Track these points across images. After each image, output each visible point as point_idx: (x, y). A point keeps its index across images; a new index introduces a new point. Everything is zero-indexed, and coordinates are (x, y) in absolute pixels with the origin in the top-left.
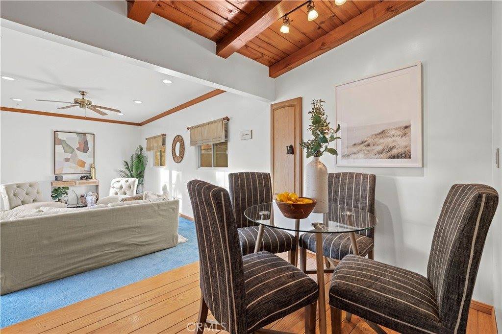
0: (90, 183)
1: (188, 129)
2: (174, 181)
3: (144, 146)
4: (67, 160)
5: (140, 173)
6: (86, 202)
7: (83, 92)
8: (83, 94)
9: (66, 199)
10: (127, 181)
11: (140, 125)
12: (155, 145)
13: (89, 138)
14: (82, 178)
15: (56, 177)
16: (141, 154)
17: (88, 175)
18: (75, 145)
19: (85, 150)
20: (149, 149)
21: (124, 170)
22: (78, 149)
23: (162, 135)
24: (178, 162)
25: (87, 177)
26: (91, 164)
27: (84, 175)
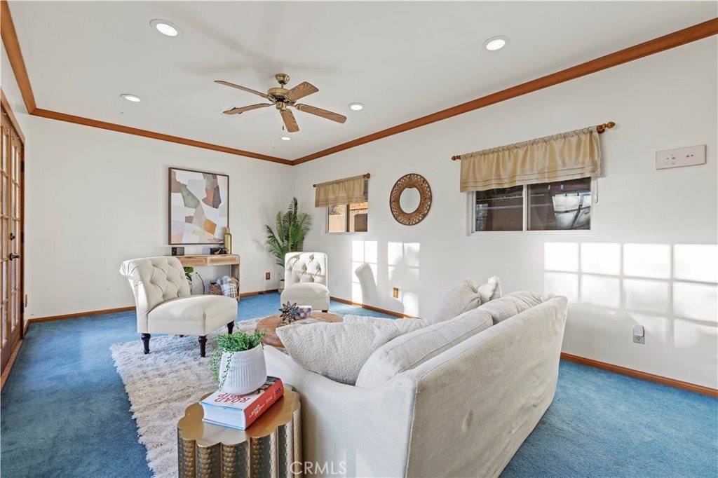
0: (227, 260)
4: (189, 220)
8: (283, 80)
10: (312, 257)
11: (292, 163)
13: (221, 181)
14: (213, 252)
15: (172, 248)
16: (295, 213)
17: (221, 246)
18: (201, 194)
19: (216, 202)
20: (319, 203)
22: (205, 201)
23: (364, 176)
24: (409, 224)
25: (220, 250)
26: (225, 228)
27: (213, 246)
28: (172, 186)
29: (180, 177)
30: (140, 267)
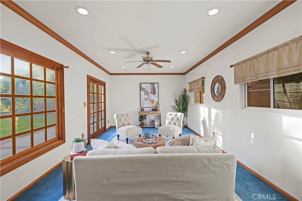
1: (231, 66)
2: (213, 117)
3: (188, 89)
4: (146, 99)
5: (185, 108)
6: (154, 125)
7: (148, 52)
8: (148, 53)
9: (145, 122)
10: (176, 115)
11: (184, 74)
12: (196, 87)
13: (156, 85)
14: (153, 110)
15: (141, 109)
16: (185, 95)
17: (156, 108)
18: (149, 90)
19: (154, 93)
20: (191, 91)
21: (175, 105)
22: (151, 93)
23: (202, 78)
24: (218, 101)
25: (155, 110)
26: (157, 102)
27: (154, 108)
28: (141, 89)
29: (143, 86)
30: (117, 116)
